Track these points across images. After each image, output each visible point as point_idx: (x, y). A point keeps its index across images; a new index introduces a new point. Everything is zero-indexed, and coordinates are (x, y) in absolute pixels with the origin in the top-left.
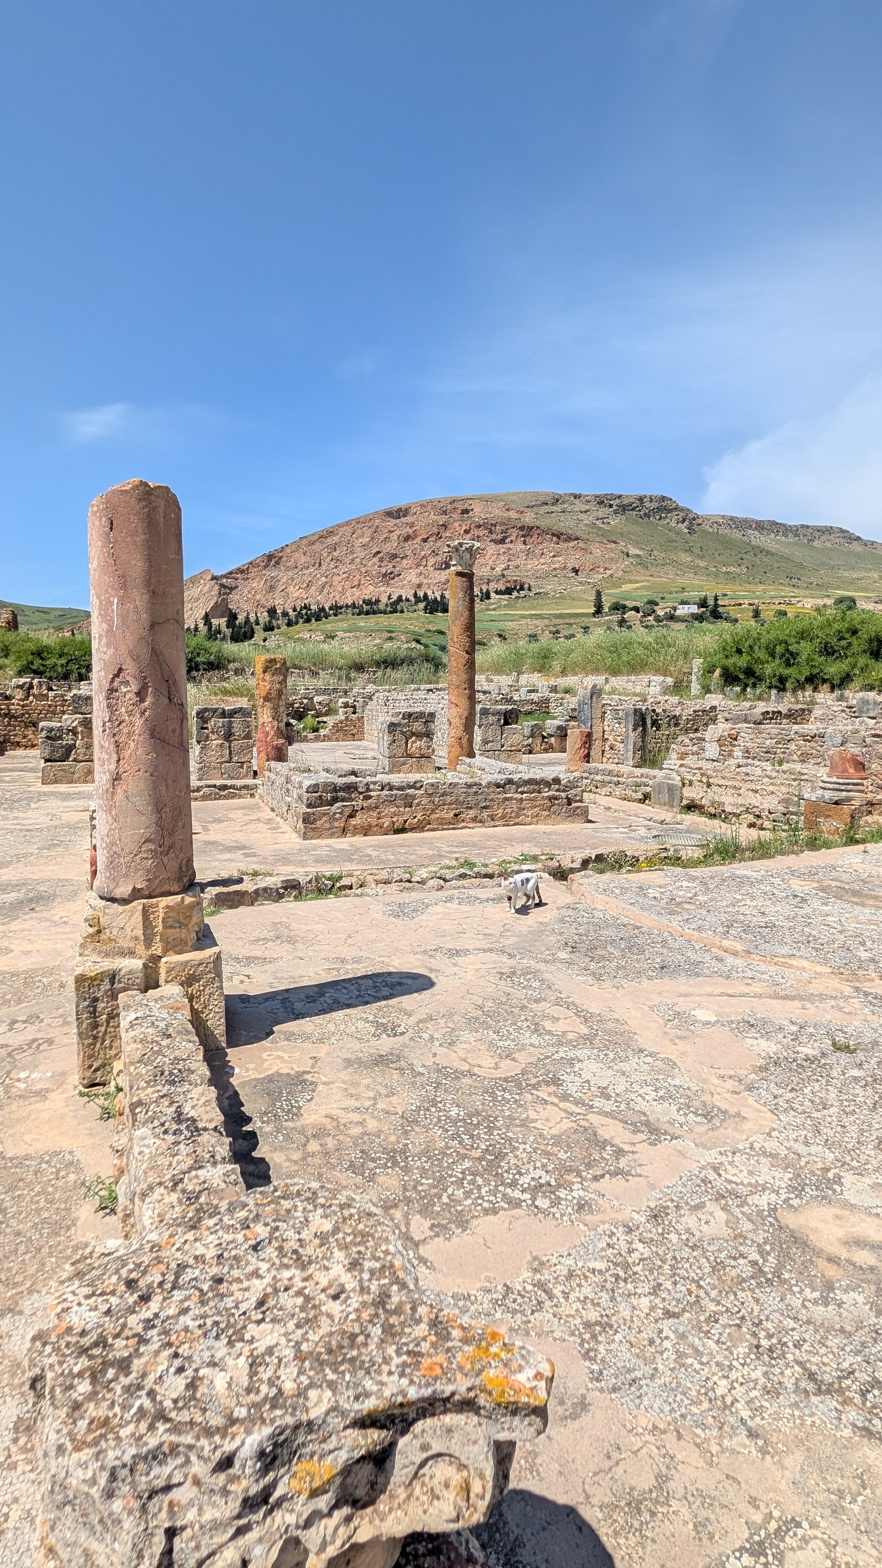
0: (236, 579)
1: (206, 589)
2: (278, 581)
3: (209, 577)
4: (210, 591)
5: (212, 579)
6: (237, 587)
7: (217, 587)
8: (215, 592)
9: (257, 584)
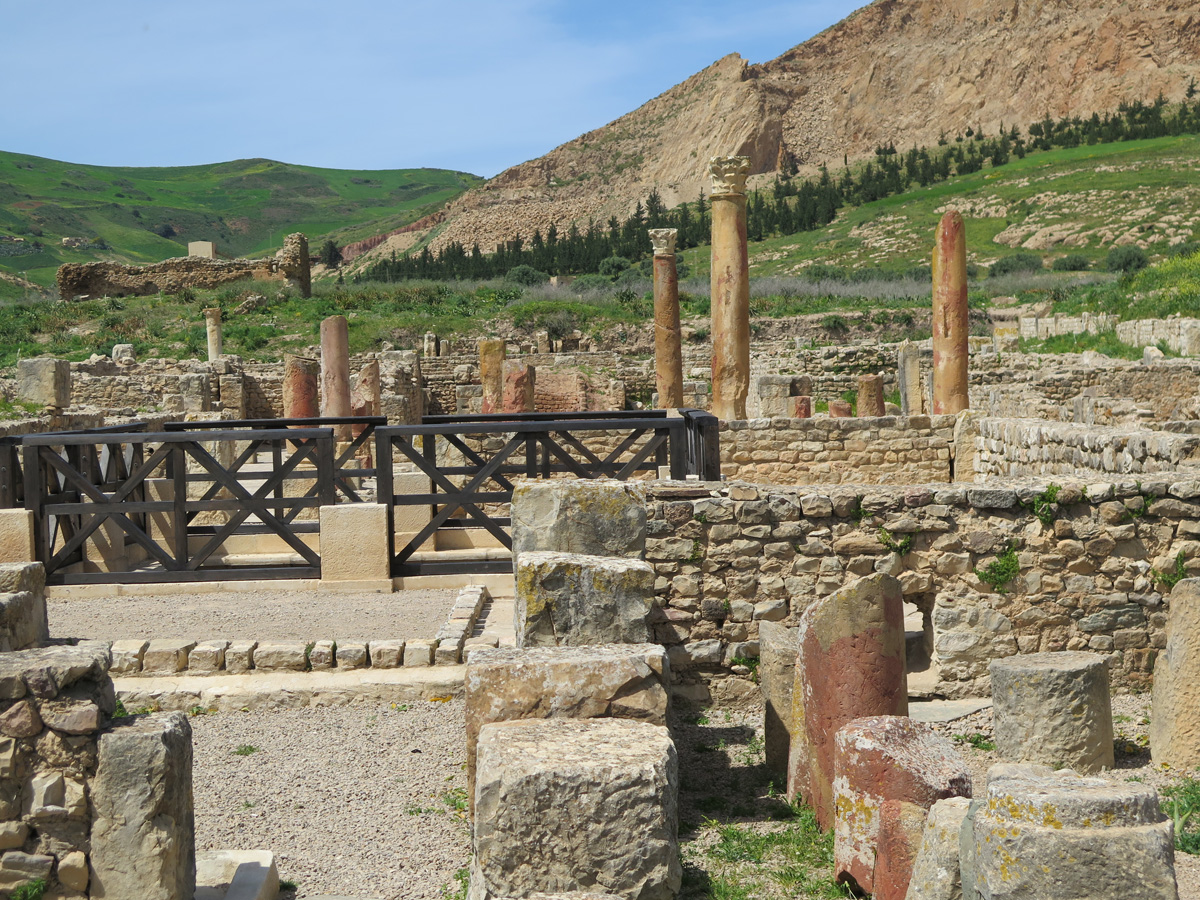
0: (804, 71)
1: (729, 102)
2: (909, 67)
3: (737, 72)
4: (740, 104)
5: (744, 77)
6: (805, 91)
7: (754, 96)
8: (750, 108)
9: (853, 79)
